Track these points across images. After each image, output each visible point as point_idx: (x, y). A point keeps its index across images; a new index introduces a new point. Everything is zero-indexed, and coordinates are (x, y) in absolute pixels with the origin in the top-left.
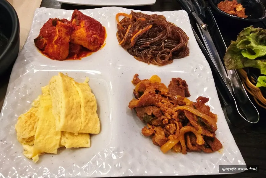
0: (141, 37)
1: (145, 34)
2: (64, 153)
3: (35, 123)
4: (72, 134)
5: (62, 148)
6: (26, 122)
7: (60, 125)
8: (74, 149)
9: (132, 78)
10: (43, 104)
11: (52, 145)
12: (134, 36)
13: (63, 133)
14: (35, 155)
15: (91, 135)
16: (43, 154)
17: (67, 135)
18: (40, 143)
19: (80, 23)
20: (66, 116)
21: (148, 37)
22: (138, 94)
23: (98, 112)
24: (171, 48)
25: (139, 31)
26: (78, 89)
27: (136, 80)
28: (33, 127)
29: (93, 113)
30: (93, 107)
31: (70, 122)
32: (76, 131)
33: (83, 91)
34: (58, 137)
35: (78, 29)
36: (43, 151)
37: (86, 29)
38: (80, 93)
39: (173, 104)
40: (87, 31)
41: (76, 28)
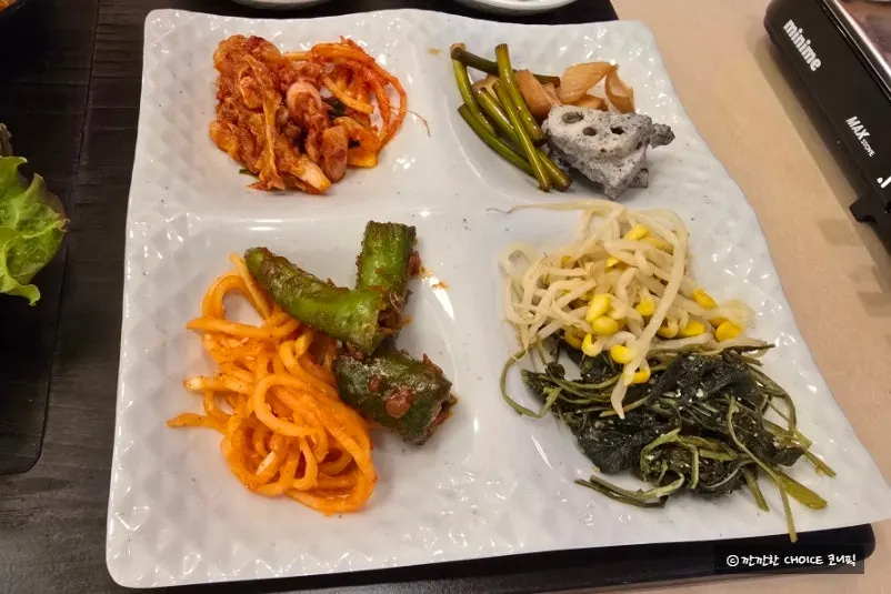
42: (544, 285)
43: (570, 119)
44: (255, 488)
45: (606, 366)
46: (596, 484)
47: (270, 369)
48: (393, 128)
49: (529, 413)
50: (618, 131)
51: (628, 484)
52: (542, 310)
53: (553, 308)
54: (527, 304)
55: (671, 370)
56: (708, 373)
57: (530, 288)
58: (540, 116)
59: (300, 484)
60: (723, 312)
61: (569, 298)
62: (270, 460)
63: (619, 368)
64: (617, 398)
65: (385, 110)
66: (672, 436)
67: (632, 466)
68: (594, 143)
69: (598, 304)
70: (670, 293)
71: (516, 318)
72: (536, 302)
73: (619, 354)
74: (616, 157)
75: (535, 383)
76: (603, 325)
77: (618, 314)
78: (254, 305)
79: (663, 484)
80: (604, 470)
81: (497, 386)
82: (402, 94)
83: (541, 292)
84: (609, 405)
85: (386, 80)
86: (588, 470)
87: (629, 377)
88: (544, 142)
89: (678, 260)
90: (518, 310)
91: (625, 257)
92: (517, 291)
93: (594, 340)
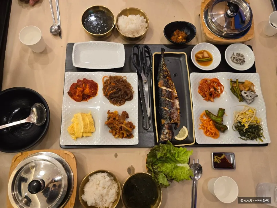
0: (112, 93)
1: (113, 93)
2: (83, 138)
3: (74, 129)
4: (86, 133)
5: (83, 136)
6: (71, 129)
7: (82, 131)
8: (87, 137)
9: (107, 112)
10: (76, 123)
11: (80, 135)
12: (109, 94)
13: (83, 133)
14: (75, 138)
15: (92, 132)
16: (77, 138)
17: (84, 133)
18: (76, 135)
19: (86, 85)
20: (84, 128)
21: (114, 94)
22: (109, 118)
23: (94, 125)
24: (124, 98)
25: (110, 91)
26: (87, 118)
27: (109, 113)
28: (74, 130)
29: (92, 126)
30: (92, 123)
31: (85, 130)
32: (87, 132)
33: (89, 118)
34: (82, 134)
35: (85, 90)
36: (77, 137)
37: (89, 88)
38: (88, 119)
39: (119, 123)
40: (89, 90)
41: (85, 89)
42: (238, 116)
43: (245, 93)
44: (207, 135)
45: (244, 126)
46: (240, 138)
47: (210, 125)
48: (222, 92)
49: (235, 131)
50: (251, 97)
51: (243, 138)
52: (238, 119)
53: (239, 119)
54: (236, 118)
55: (250, 127)
56: (255, 127)
57: (237, 116)
58: (241, 91)
59: (212, 136)
60: (258, 120)
61: (241, 118)
62: (208, 133)
63: (245, 126)
64: (244, 129)
65: (221, 89)
66: (249, 134)
67: (244, 136)
68: (247, 98)
69: (244, 119)
70: (253, 118)
71: (235, 120)
72: (237, 118)
73: (245, 125)
74: (250, 100)
75: (236, 127)
76: (244, 122)
77: (246, 121)
78: (205, 116)
79: (247, 138)
80: (241, 136)
81: (232, 127)
82: (223, 87)
83: (238, 117)
84: (243, 130)
85: (221, 85)
86: (240, 136)
87: (246, 127)
88: (241, 95)
89: (255, 113)
90: (235, 119)
91: (248, 114)
92: (235, 117)
93: (243, 123)
